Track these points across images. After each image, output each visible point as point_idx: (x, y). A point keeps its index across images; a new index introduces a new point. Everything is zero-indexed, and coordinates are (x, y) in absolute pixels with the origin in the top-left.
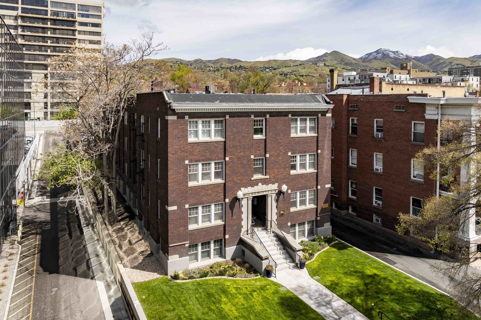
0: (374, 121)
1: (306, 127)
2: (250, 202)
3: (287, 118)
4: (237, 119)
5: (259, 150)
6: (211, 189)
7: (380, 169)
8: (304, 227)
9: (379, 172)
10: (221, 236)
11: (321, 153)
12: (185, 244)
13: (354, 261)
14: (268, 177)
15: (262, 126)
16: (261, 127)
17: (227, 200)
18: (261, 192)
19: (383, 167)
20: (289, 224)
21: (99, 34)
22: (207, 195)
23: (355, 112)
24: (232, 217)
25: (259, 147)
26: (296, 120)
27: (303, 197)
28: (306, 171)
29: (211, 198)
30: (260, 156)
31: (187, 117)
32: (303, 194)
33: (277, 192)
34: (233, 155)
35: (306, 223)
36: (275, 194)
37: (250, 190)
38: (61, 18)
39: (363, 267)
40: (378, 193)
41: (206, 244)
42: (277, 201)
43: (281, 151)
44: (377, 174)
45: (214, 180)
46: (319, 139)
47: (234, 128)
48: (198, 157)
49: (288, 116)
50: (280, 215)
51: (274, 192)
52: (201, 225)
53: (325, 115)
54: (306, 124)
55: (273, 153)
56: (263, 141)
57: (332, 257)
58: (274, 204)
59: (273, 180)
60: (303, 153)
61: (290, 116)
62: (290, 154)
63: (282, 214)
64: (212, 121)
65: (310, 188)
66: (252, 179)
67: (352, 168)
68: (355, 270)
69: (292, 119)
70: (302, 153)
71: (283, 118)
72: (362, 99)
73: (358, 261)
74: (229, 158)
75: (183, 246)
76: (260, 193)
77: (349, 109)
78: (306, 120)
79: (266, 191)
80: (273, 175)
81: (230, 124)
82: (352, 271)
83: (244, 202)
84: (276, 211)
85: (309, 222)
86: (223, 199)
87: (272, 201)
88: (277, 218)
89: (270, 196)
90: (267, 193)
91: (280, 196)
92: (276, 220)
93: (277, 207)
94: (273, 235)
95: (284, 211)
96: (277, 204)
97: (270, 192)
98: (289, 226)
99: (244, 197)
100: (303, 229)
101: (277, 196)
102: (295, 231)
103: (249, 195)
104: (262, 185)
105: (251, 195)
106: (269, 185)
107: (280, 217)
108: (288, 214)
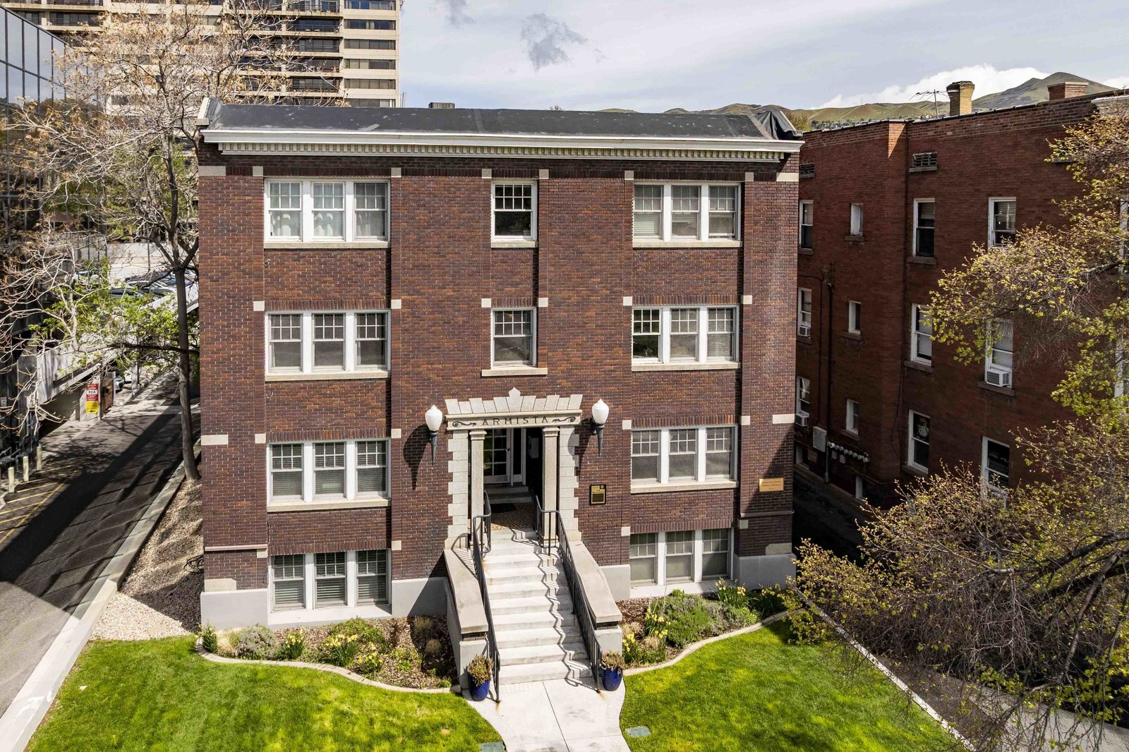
0: (987, 204)
1: (697, 216)
2: (478, 447)
3: (617, 182)
4: (430, 182)
5: (516, 285)
6: (343, 395)
7: (1006, 376)
8: (690, 549)
9: (1001, 384)
10: (377, 543)
11: (755, 308)
12: (255, 550)
13: (817, 694)
14: (544, 371)
15: (528, 204)
16: (523, 210)
17: (396, 433)
18: (517, 417)
19: (1014, 367)
20: (626, 531)
21: (390, 44)
22: (330, 410)
23: (929, 179)
24: (414, 486)
25: (514, 274)
26: (659, 192)
27: (682, 449)
28: (697, 363)
29: (342, 422)
30: (518, 303)
31: (258, 171)
32: (683, 437)
33: (578, 421)
34: (418, 292)
35: (699, 534)
36: (571, 430)
37: (475, 407)
38: (308, 13)
39: (838, 723)
40: (999, 461)
41: (331, 559)
42: (579, 451)
43: (593, 291)
44: (995, 394)
45: (355, 369)
46: (746, 259)
47: (422, 210)
48: (299, 295)
49: (623, 176)
50: (589, 500)
51: (567, 422)
52: (310, 498)
53: (773, 178)
54: (697, 205)
55: (565, 294)
56: (530, 255)
57: (742, 667)
58: (569, 462)
59: (564, 383)
60: (685, 302)
61: (629, 176)
62: (628, 301)
63: (599, 497)
64: (349, 185)
65: (710, 421)
66: (485, 373)
67: (915, 369)
68: (797, 729)
69: (637, 187)
70: (680, 302)
71: (600, 183)
72: (950, 133)
73: (834, 699)
74: (403, 302)
75: (251, 554)
76: (514, 421)
77: (911, 170)
78: (696, 192)
79: (535, 417)
80: (564, 366)
81: (405, 196)
82: (782, 733)
83: (457, 445)
84: (577, 486)
85: (707, 534)
86: (384, 429)
87: (561, 449)
88: (577, 508)
89: (551, 432)
90: (539, 423)
91: (592, 437)
92: (576, 513)
93: (578, 472)
94: (556, 559)
95: (605, 488)
96: (580, 462)
97: (550, 421)
98: (626, 537)
99: (456, 428)
100: (684, 554)
101: (578, 436)
102: (653, 556)
103: (475, 424)
104: (521, 395)
105: (480, 424)
106: (548, 396)
107: (590, 504)
108: (621, 497)
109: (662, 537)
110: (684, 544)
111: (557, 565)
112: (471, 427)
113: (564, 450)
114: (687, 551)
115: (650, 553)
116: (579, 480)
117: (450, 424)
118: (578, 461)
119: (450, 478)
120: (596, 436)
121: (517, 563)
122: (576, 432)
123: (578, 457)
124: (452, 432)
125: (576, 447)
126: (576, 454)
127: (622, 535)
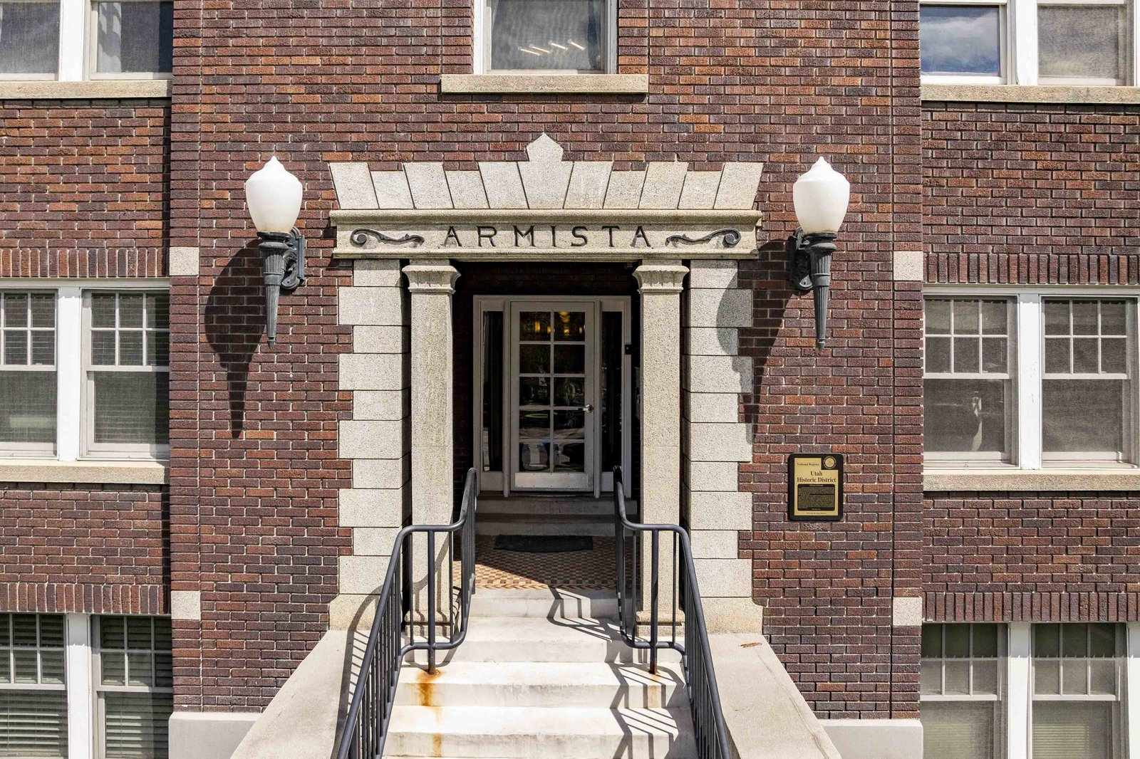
2: (433, 315)
8: (1110, 682)
14: (638, 82)
17: (185, 260)
18: (553, 225)
20: (908, 612)
27: (1084, 362)
33: (748, 243)
36: (727, 275)
37: (424, 187)
42: (753, 345)
50: (788, 504)
51: (714, 248)
58: (720, 375)
63: (819, 496)
66: (454, 83)
76: (543, 236)
79: (612, 226)
80: (703, 72)
83: (364, 303)
84: (746, 455)
86: (154, 251)
87: (694, 334)
88: (748, 526)
89: (663, 276)
90: (623, 244)
91: (794, 300)
92: (746, 543)
93: (750, 411)
94: (671, 684)
95: (839, 466)
96: (757, 380)
97: (658, 240)
98: (907, 631)
99: (360, 250)
100: (1092, 697)
101: (748, 294)
102: (992, 697)
103: (419, 240)
104: (566, 158)
105: (434, 241)
106: (653, 166)
107: (791, 517)
108: (894, 501)
109: (1020, 637)
110: (1089, 666)
111: (672, 707)
112: (407, 249)
113: (705, 340)
114: (1098, 688)
115: (980, 688)
116: (755, 437)
117: (343, 236)
118: (749, 375)
119: (345, 406)
120: (808, 301)
121: (540, 690)
122: (743, 281)
123: (748, 362)
124: (349, 263)
125: (742, 331)
126: (742, 352)
127: (897, 623)
